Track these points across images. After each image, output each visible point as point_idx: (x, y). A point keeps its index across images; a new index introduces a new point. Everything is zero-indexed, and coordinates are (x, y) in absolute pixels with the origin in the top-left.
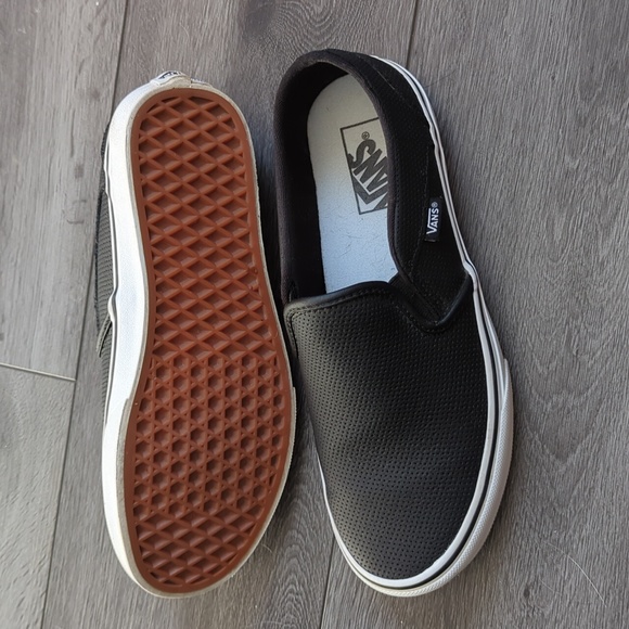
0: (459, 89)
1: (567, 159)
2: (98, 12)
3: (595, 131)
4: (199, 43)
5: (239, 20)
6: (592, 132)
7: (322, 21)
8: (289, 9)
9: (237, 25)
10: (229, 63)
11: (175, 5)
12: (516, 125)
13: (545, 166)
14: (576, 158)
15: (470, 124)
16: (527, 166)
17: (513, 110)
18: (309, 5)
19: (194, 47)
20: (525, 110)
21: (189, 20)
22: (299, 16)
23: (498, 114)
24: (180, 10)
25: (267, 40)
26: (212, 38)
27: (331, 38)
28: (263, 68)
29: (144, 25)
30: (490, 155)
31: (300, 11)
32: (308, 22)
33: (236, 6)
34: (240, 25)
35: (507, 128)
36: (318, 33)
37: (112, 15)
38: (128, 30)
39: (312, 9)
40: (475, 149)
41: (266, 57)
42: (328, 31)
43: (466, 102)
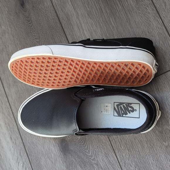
0: (126, 140)
1: (164, 143)
2: (23, 167)
3: (166, 133)
4: (54, 162)
5: (60, 150)
6: (166, 134)
7: (82, 140)
8: (72, 141)
9: (61, 152)
10: (64, 163)
11: (42, 155)
12: (146, 141)
13: (160, 148)
14: (166, 142)
15: (134, 147)
16: (155, 150)
17: (143, 138)
18: (76, 138)
19: (53, 163)
20: (146, 137)
21: (48, 157)
22: (75, 142)
23: (140, 141)
24: (44, 156)
25: (71, 152)
26: (56, 158)
27: (87, 143)
28: (73, 159)
29: (37, 164)
30: (144, 152)
31: (75, 141)
32: (79, 142)
33: (58, 148)
34: (62, 152)
35: (144, 143)
36: (83, 144)
37: (27, 166)
38: (33, 167)
39: (78, 138)
40: (140, 152)
41: (72, 156)
42: (85, 142)
43: (130, 142)
